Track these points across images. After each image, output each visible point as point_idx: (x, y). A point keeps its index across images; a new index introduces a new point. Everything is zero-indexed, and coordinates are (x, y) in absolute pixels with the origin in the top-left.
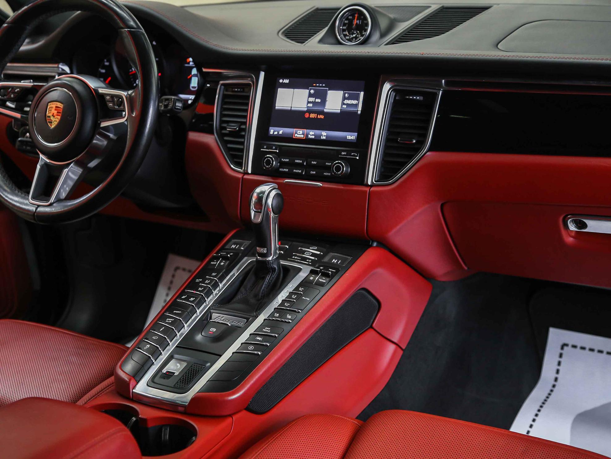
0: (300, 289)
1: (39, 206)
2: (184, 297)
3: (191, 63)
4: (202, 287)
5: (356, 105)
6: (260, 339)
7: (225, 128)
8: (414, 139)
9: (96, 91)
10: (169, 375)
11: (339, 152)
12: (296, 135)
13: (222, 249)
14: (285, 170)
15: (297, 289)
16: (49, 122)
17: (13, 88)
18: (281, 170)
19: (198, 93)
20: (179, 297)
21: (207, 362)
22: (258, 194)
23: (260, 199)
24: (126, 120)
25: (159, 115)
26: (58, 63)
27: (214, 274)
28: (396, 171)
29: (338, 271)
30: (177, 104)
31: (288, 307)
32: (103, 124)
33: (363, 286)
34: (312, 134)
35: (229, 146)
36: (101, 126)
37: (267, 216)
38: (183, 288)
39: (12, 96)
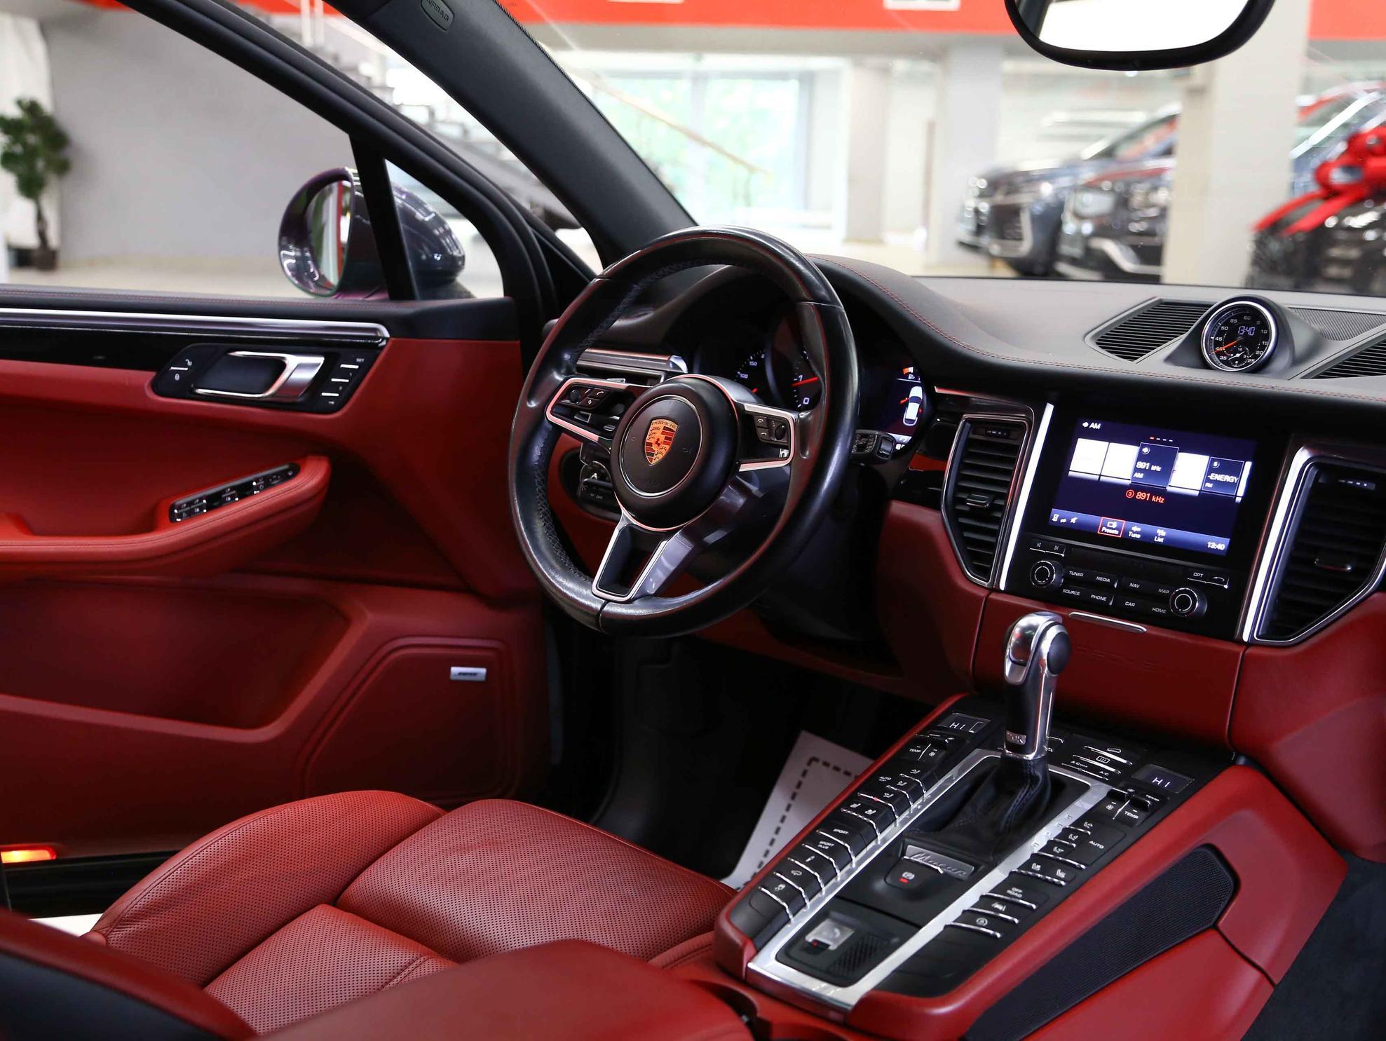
0: (1086, 824)
1: (608, 601)
2: (854, 806)
3: (910, 377)
4: (890, 792)
5: (1235, 486)
6: (1000, 907)
7: (963, 502)
8: (1349, 563)
9: (740, 407)
10: (819, 947)
11: (1188, 571)
12: (1104, 529)
13: (932, 727)
14: (1073, 592)
15: (1078, 823)
16: (649, 454)
17: (593, 387)
18: (1064, 591)
19: (919, 431)
20: (847, 804)
21: (893, 936)
22: (1024, 630)
23: (1025, 639)
24: (790, 464)
25: (850, 463)
26: (671, 354)
27: (915, 771)
28: (1303, 623)
29: (1168, 802)
30: (883, 446)
31: (1060, 854)
32: (744, 468)
33: (1210, 841)
34: (1136, 530)
35: (966, 534)
36: (740, 471)
37: (1036, 675)
38: (853, 789)
39: (590, 402)
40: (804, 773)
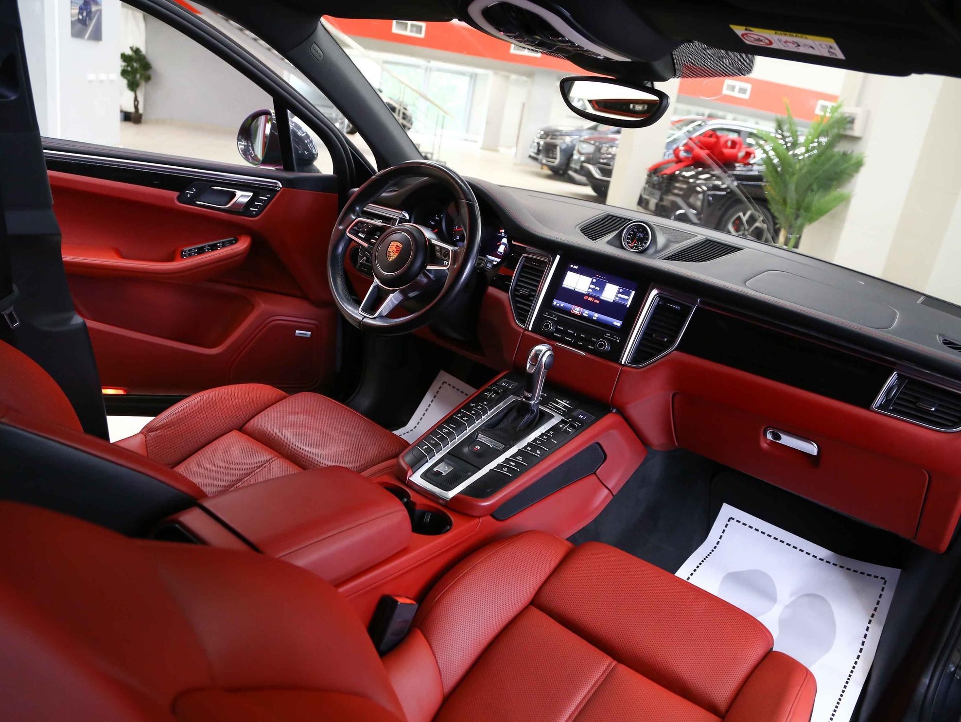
0: (551, 432)
1: (365, 317)
2: (459, 415)
3: (503, 234)
4: (474, 410)
5: (627, 300)
6: (513, 464)
7: (518, 291)
8: (666, 337)
9: (429, 241)
10: (439, 473)
11: (605, 333)
12: (574, 310)
13: (495, 384)
14: (558, 335)
15: (548, 431)
16: (389, 256)
17: (367, 223)
18: (555, 334)
19: (504, 257)
20: (456, 414)
21: (469, 472)
22: (537, 351)
23: (537, 355)
24: (448, 269)
25: (474, 269)
26: (402, 210)
27: (485, 403)
28: (646, 359)
29: (585, 425)
30: (488, 265)
31: (539, 444)
32: (429, 267)
33: (597, 441)
34: (586, 313)
35: (518, 305)
36: (427, 268)
37: (538, 371)
38: (459, 408)
39: (366, 230)
40: (440, 388)
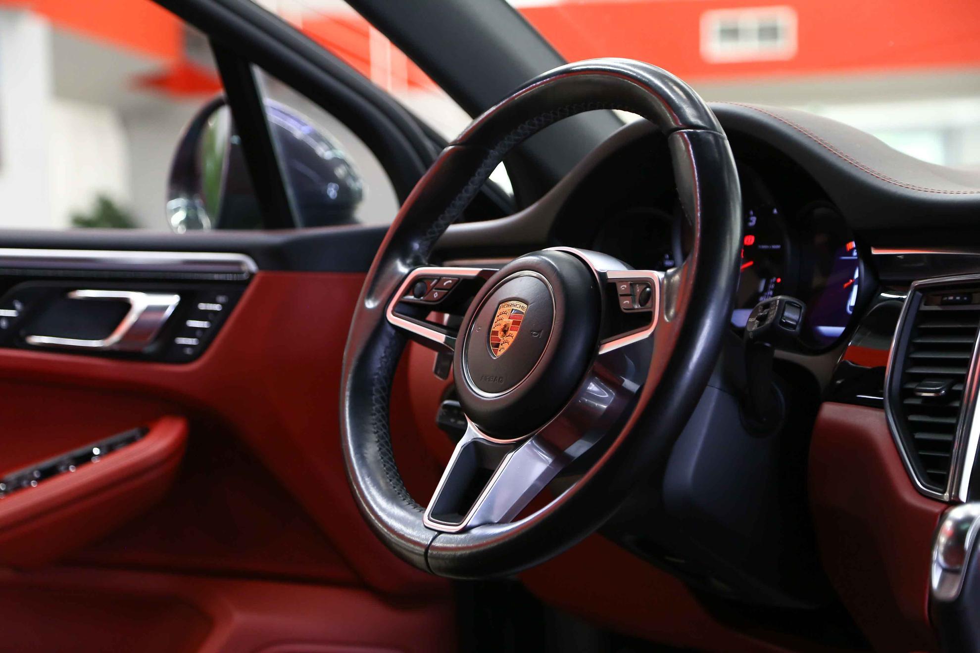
1: (440, 532)
3: (854, 253)
7: (913, 392)
9: (603, 276)
16: (494, 345)
17: (440, 278)
19: (857, 317)
22: (955, 525)
23: (959, 536)
24: (653, 333)
30: (786, 314)
32: (605, 349)
35: (918, 436)
